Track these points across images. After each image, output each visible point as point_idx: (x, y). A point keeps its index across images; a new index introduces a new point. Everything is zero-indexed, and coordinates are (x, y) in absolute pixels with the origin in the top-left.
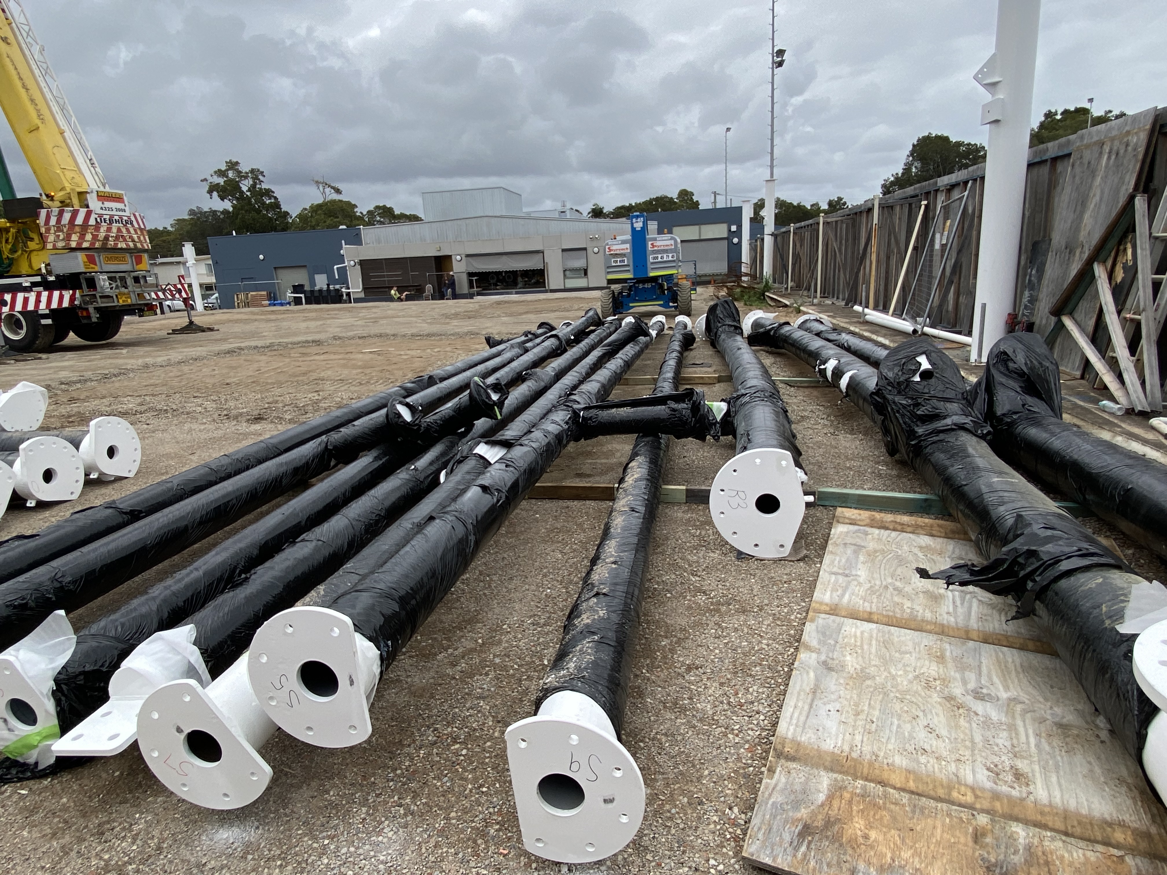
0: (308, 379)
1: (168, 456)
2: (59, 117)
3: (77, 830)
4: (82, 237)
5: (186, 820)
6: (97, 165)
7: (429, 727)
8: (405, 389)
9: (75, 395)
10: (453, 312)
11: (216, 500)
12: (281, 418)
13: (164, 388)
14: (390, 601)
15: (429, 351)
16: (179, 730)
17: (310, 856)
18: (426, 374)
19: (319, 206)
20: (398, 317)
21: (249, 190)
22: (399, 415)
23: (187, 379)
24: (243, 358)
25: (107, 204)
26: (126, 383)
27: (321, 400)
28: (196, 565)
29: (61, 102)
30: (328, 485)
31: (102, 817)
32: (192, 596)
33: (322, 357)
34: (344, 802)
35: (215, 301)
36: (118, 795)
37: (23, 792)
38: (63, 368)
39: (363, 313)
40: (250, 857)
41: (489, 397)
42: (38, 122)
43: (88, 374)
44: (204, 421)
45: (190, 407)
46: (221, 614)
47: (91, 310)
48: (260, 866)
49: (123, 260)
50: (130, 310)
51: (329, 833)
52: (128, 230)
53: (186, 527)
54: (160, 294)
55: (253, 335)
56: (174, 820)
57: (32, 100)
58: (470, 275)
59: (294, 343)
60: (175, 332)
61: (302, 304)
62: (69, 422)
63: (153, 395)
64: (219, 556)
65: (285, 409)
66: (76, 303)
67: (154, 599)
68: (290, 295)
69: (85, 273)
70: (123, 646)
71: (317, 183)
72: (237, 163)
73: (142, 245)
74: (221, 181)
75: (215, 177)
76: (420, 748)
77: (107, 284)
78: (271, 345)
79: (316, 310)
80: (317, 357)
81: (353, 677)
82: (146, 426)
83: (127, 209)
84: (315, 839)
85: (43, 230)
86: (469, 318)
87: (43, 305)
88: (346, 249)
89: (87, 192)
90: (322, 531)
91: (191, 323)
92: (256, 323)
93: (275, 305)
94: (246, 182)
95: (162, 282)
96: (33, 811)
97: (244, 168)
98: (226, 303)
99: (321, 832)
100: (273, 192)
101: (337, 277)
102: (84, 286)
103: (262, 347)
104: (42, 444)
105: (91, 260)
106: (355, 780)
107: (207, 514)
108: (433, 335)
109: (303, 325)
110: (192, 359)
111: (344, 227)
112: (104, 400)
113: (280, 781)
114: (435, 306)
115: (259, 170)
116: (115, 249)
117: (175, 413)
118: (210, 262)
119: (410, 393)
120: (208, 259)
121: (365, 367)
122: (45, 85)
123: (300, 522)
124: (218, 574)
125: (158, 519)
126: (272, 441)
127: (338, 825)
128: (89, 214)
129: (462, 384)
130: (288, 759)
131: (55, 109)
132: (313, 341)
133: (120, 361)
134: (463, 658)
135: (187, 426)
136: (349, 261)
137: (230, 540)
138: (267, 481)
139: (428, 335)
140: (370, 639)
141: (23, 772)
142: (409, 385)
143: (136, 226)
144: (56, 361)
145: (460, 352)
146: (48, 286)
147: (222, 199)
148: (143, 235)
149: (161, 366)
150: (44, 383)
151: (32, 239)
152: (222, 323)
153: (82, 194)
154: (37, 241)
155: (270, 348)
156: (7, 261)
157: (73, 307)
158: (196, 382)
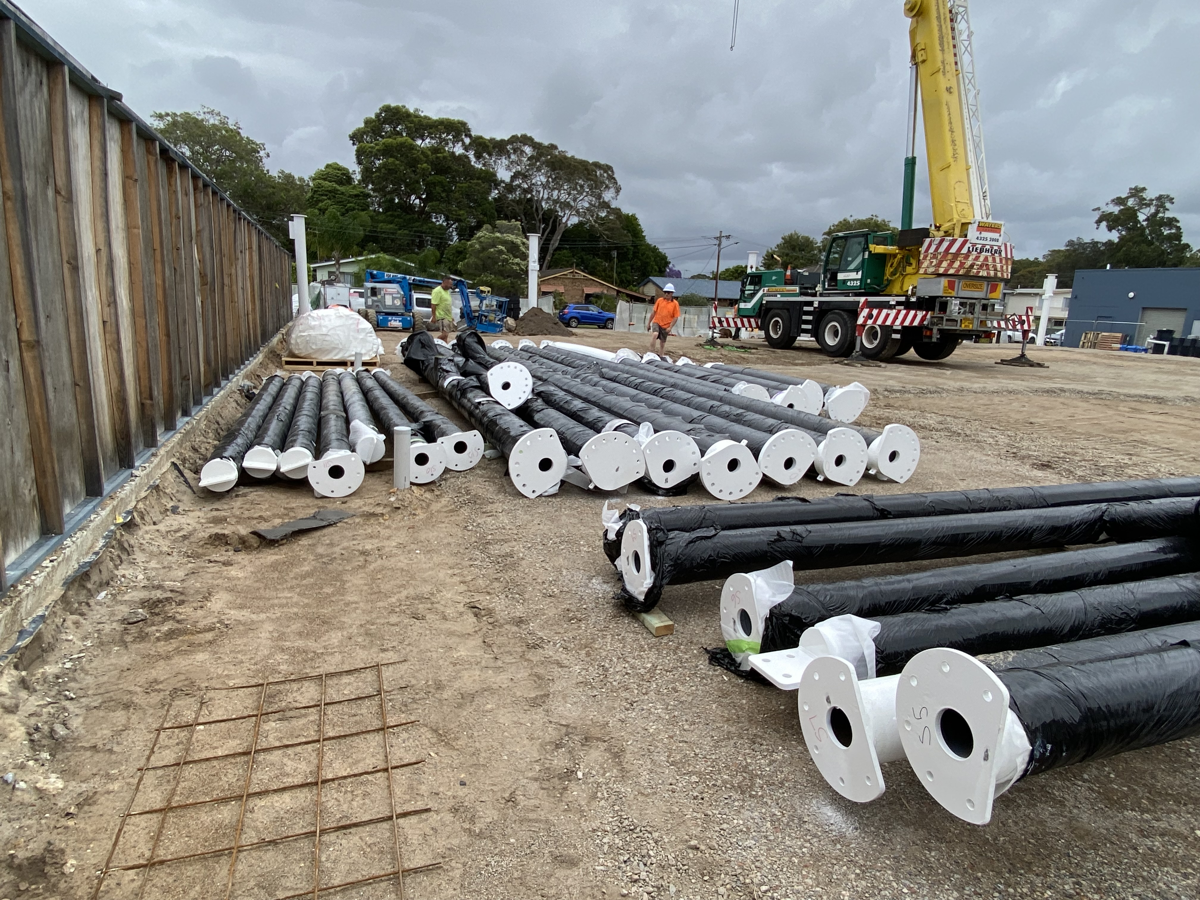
0: (1126, 438)
1: (940, 475)
2: (970, 155)
3: (741, 728)
4: (950, 265)
5: (809, 778)
6: (988, 197)
7: (1072, 875)
9: (891, 402)
11: (957, 528)
12: (1071, 472)
13: (968, 413)
14: (1072, 705)
16: (828, 700)
17: (885, 889)
21: (1147, 220)
23: (994, 409)
24: (1061, 400)
25: (985, 234)
26: (937, 401)
27: (1129, 466)
28: (908, 576)
29: (977, 139)
30: (1080, 557)
31: (758, 731)
32: (895, 602)
33: (1157, 418)
34: (940, 871)
35: (1058, 337)
36: (775, 723)
37: (725, 678)
38: (893, 378)
40: (839, 846)
42: (951, 160)
43: (909, 387)
44: (989, 453)
45: (983, 436)
46: (908, 629)
47: (935, 331)
48: (842, 860)
50: (968, 335)
51: (912, 886)
52: (994, 260)
53: (919, 541)
54: (1003, 323)
55: (1084, 378)
56: (801, 771)
57: (953, 141)
59: (1129, 396)
60: (1003, 362)
61: (1163, 353)
62: (877, 423)
63: (955, 417)
64: (933, 579)
65: (1080, 464)
66: (925, 322)
67: (864, 587)
68: (1150, 340)
69: (942, 297)
70: (825, 613)
72: (1144, 189)
73: (1002, 274)
74: (1116, 209)
75: (1111, 206)
76: (1050, 888)
77: (957, 308)
78: (1101, 392)
79: (1177, 363)
80: (1151, 417)
81: (989, 753)
82: (934, 443)
83: (1001, 239)
84: (897, 879)
85: (922, 257)
87: (898, 322)
89: (970, 223)
90: (1046, 601)
91: (1023, 355)
92: (1094, 367)
93: (1127, 350)
94: (1146, 210)
95: (1009, 312)
96: (725, 695)
97: (1150, 194)
98: (1071, 341)
99: (906, 879)
100: (1178, 221)
102: (937, 308)
103: (1087, 393)
104: (846, 435)
105: (951, 286)
106: (962, 861)
107: (944, 537)
109: (1152, 377)
110: (1007, 391)
112: (912, 412)
113: (893, 807)
115: (1168, 197)
116: (977, 277)
117: (966, 439)
118: (1069, 296)
120: (1068, 293)
122: (969, 126)
123: (1029, 582)
124: (925, 595)
125: (899, 525)
126: (1041, 490)
127: (923, 885)
128: (965, 242)
130: (910, 793)
131: (970, 146)
132: (1154, 398)
133: (940, 381)
134: (1162, 835)
135: (970, 453)
137: (951, 569)
138: (1017, 528)
140: (1026, 728)
141: (731, 665)
143: (1004, 255)
144: (890, 370)
146: (908, 305)
147: (1110, 229)
148: (1007, 264)
149: (975, 392)
150: (872, 387)
151: (910, 264)
152: (1056, 360)
153: (965, 225)
154: (914, 266)
155: (1097, 396)
156: (886, 282)
157: (921, 327)
158: (999, 415)
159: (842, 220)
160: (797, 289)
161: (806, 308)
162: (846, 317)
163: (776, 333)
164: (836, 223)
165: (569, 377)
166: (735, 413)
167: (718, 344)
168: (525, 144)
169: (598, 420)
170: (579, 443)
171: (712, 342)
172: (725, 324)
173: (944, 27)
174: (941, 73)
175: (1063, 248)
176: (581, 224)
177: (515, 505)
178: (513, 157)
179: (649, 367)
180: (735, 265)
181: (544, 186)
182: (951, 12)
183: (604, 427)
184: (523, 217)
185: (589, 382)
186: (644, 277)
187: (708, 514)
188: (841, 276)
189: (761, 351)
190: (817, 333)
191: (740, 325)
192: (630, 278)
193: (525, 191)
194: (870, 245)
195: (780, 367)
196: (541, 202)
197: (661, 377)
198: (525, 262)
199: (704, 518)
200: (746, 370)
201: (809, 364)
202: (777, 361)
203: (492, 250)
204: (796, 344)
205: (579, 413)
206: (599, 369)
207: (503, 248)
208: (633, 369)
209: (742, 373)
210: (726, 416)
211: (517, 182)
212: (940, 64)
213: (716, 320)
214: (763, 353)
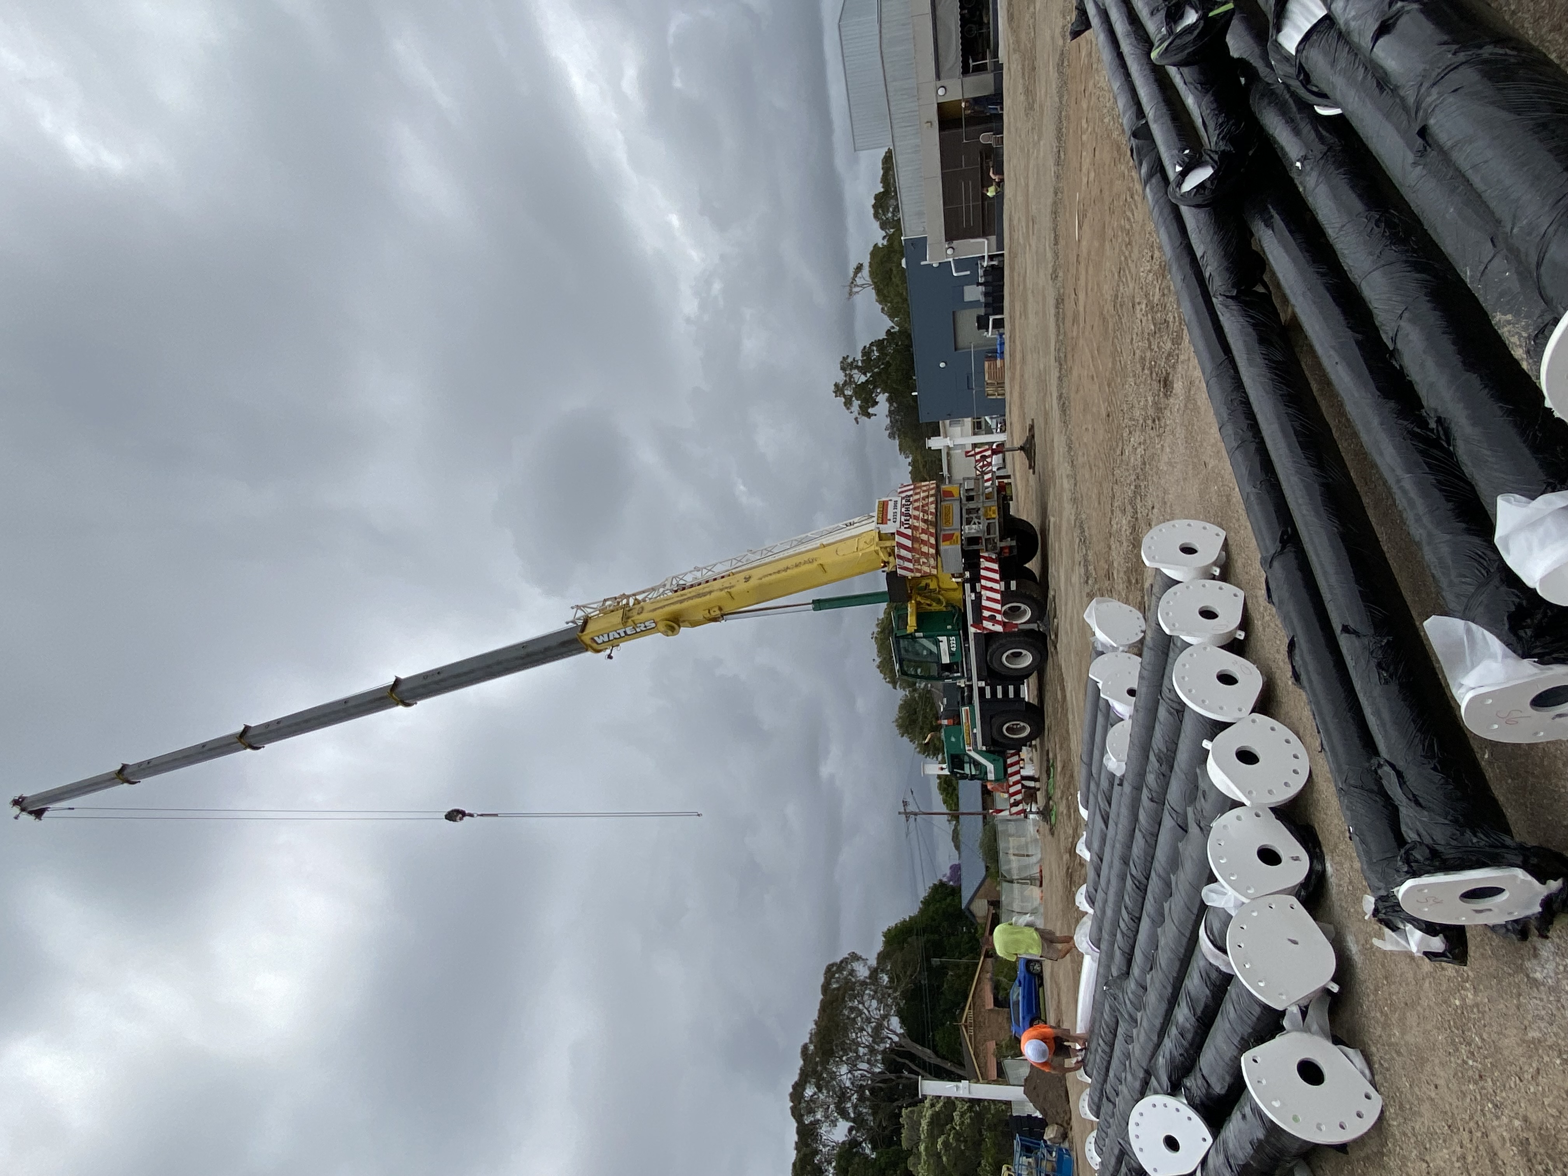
0: (1112, 316)
1: (1202, 493)
2: (809, 546)
4: (924, 542)
6: (851, 521)
8: (1150, 176)
9: (1102, 573)
10: (1022, 98)
11: (1290, 446)
12: (1170, 354)
13: (1105, 485)
15: (1084, 137)
18: (1126, 142)
19: (879, 292)
20: (1027, 185)
21: (865, 374)
22: (1201, 186)
23: (1095, 459)
24: (1072, 395)
25: (890, 516)
26: (1093, 523)
27: (1149, 301)
28: (1391, 481)
29: (795, 543)
30: (1301, 299)
33: (1082, 296)
35: (994, 421)
38: (1068, 579)
39: (1019, 236)
41: (1190, 29)
42: (815, 564)
43: (1078, 557)
44: (1158, 446)
45: (1135, 460)
46: (1492, 459)
47: (1003, 544)
49: (948, 508)
50: (1004, 508)
52: (916, 501)
53: (1322, 485)
54: (986, 477)
55: (1042, 382)
57: (797, 566)
58: (965, 70)
59: (1058, 331)
60: (1032, 466)
61: (1003, 319)
63: (1113, 498)
65: (1156, 349)
66: (994, 557)
67: (1431, 535)
68: (990, 334)
69: (962, 545)
71: (851, 294)
72: (836, 385)
73: (933, 489)
74: (856, 403)
75: (853, 409)
77: (974, 526)
78: (1058, 360)
79: (1012, 302)
80: (1081, 303)
82: (1155, 510)
83: (894, 499)
85: (918, 575)
86: (1034, 69)
87: (996, 586)
88: (932, 260)
89: (879, 533)
90: (1385, 311)
91: (1022, 448)
92: (1026, 376)
93: (1002, 353)
94: (856, 377)
95: (973, 474)
97: (841, 378)
98: (999, 408)
100: (865, 347)
101: (968, 273)
102: (975, 547)
103: (1060, 372)
104: (1167, 614)
105: (949, 538)
107: (1307, 458)
108: (1059, 130)
109: (1032, 319)
110: (1069, 452)
111: (904, 261)
112: (1113, 547)
114: (1013, 129)
115: (842, 362)
116: (937, 513)
117: (1142, 477)
118: (947, 422)
119: (1159, 169)
120: (944, 424)
121: (1102, 236)
122: (782, 553)
123: (1357, 341)
124: (1418, 456)
125: (1303, 515)
126: (1208, 371)
128: (900, 534)
129: (1152, 79)
131: (802, 548)
132: (1057, 307)
133: (1065, 525)
135: (1163, 467)
136: (947, 256)
137: (1362, 436)
138: (1273, 380)
139: (1059, 139)
142: (1144, 170)
143: (911, 493)
144: (1058, 584)
145: (1091, 84)
146: (976, 578)
147: (876, 403)
148: (920, 487)
149: (1075, 485)
150: (1085, 599)
151: (927, 585)
152: (1023, 416)
153: (881, 537)
154: (929, 581)
155: (1063, 363)
156: (950, 608)
157: (999, 560)
158: (1101, 450)
159: (878, 670)
160: (964, 710)
161: (988, 695)
162: (994, 646)
163: (1024, 728)
164: (882, 676)
165: (1135, 1031)
166: (1157, 765)
167: (1047, 803)
168: (802, 1096)
169: (1206, 978)
170: (1257, 1010)
171: (1045, 813)
172: (1019, 797)
173: (689, 595)
174: (732, 590)
175: (897, 442)
176: (900, 1014)
177: (1405, 1134)
178: (819, 1116)
179: (1099, 903)
180: (938, 791)
181: (853, 1067)
182: (676, 591)
183: (1217, 969)
184: (895, 1104)
185: (1140, 998)
186: (964, 917)
187: (1352, 782)
188: (946, 660)
189: (1049, 745)
190: (1019, 678)
191: (1017, 778)
192: (966, 938)
193: (861, 1099)
194: (908, 632)
195: (1070, 717)
196: (873, 1073)
197: (1114, 882)
198: (959, 1104)
199: (1362, 788)
200: (1085, 759)
201: (1062, 680)
202: (1064, 721)
203: (944, 1159)
204: (1034, 701)
205: (1199, 1012)
206: (1115, 981)
207: (940, 1141)
208: (1107, 926)
209: (1090, 765)
210: (1165, 778)
211: (851, 1111)
212: (723, 593)
213: (1015, 810)
214: (1052, 741)
